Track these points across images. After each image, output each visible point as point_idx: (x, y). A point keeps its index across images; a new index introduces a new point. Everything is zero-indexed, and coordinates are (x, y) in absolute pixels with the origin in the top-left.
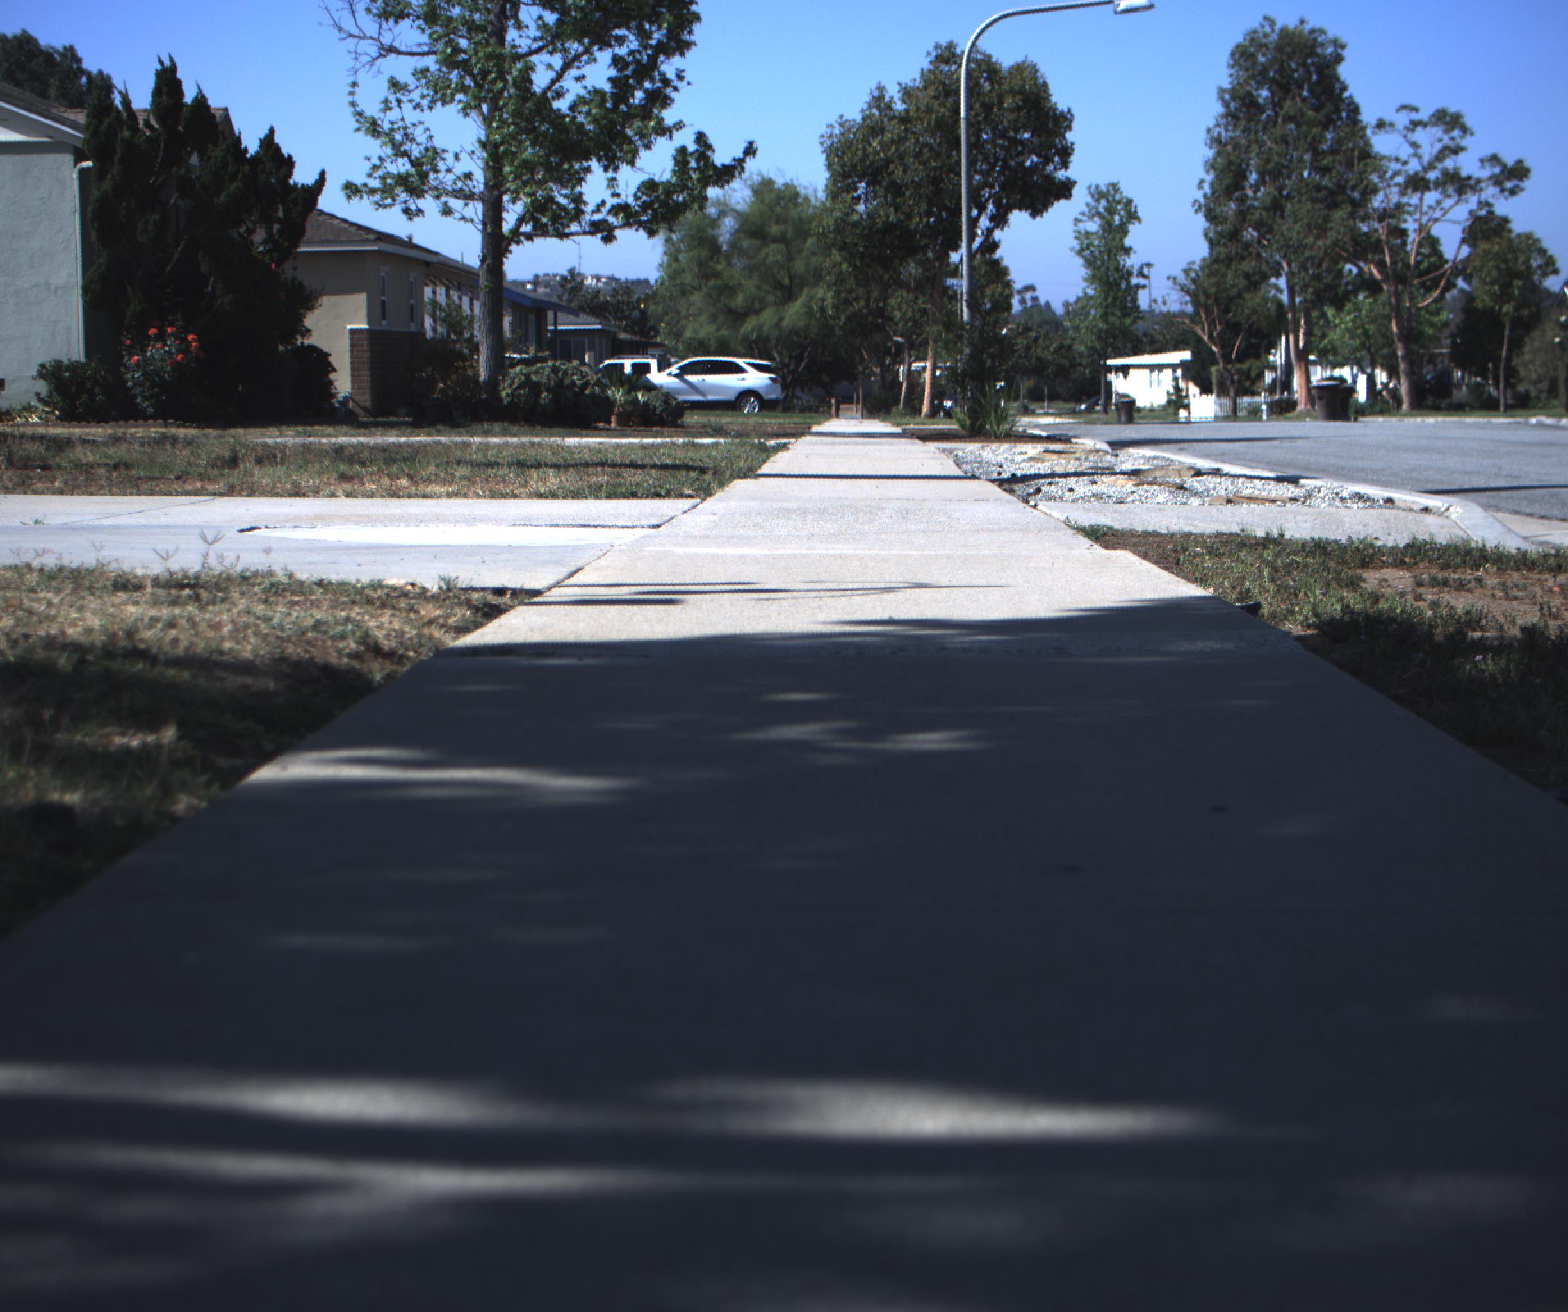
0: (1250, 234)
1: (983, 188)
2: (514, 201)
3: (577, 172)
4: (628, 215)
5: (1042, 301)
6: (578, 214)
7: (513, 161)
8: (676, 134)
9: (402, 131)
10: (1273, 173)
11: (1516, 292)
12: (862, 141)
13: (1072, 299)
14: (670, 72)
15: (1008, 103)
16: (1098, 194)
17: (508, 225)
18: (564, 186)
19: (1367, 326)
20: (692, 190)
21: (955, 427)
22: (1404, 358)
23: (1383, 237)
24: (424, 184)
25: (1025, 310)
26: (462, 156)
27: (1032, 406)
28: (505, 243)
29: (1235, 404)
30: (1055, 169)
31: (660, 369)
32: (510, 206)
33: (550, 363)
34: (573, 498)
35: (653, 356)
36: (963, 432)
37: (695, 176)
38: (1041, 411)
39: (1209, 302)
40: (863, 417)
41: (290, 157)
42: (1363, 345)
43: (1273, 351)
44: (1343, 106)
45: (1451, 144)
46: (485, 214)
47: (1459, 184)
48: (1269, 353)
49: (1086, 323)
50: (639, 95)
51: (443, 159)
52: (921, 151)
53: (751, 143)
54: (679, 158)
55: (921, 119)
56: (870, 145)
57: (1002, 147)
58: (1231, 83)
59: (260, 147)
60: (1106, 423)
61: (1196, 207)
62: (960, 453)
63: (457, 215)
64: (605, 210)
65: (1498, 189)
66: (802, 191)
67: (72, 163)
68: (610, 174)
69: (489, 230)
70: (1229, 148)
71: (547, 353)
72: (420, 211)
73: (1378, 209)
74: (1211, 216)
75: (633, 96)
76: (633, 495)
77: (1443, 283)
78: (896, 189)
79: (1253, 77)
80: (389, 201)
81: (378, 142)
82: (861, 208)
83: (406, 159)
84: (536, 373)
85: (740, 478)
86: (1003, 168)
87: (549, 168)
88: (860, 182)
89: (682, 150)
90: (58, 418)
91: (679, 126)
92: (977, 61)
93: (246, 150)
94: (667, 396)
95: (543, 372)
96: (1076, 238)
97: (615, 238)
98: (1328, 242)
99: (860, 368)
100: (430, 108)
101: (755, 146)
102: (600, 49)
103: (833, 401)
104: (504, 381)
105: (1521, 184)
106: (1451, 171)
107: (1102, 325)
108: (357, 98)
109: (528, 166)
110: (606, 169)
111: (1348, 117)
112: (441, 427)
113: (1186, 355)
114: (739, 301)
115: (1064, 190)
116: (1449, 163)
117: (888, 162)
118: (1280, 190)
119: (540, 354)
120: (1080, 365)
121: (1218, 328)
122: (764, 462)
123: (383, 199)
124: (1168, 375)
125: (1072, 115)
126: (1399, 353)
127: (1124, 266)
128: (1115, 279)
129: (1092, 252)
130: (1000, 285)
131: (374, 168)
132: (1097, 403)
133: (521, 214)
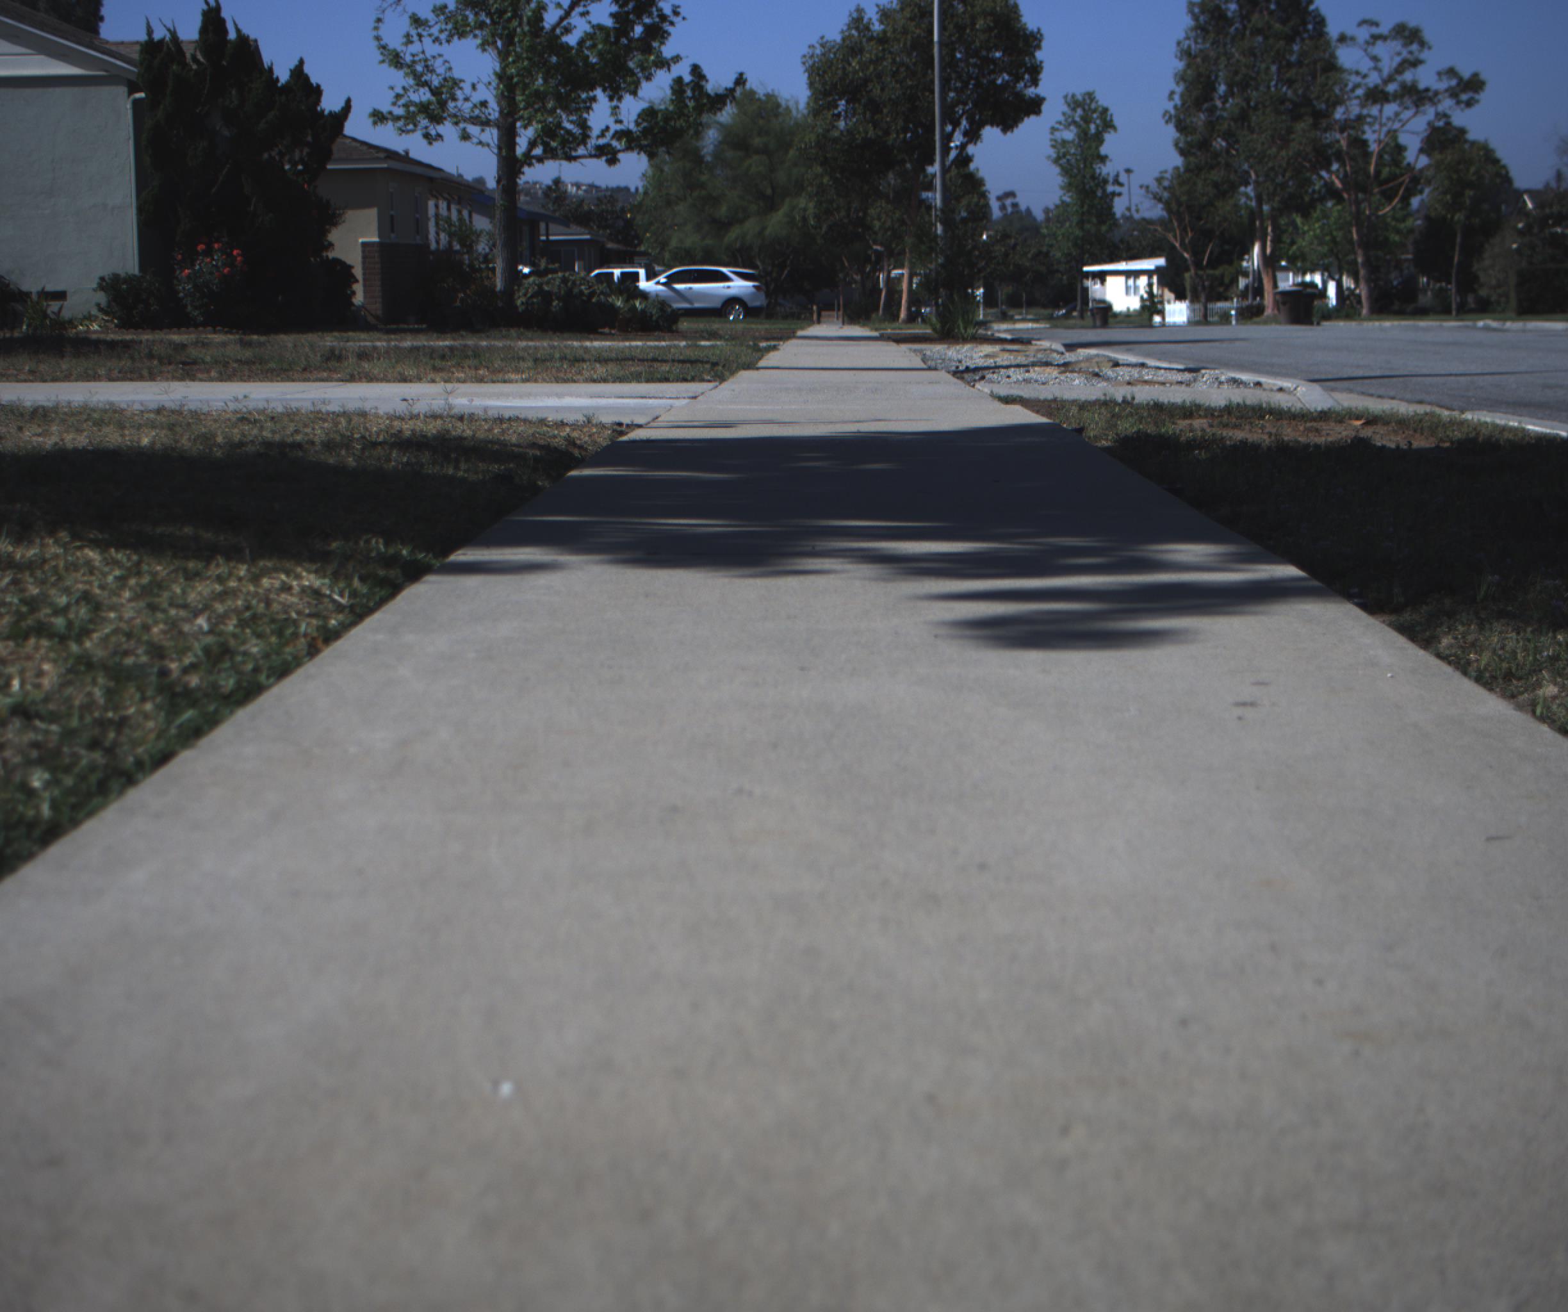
0: (1220, 143)
1: (957, 105)
2: (525, 127)
3: (584, 102)
4: (631, 140)
5: (1023, 207)
6: (585, 138)
7: (524, 90)
8: (674, 67)
9: (423, 64)
10: (1241, 84)
11: (1468, 202)
12: (842, 61)
13: (1051, 206)
14: (667, 10)
15: (980, 24)
16: (1074, 103)
17: (521, 148)
18: (570, 113)
19: (1335, 233)
20: (689, 117)
21: (929, 331)
22: (1364, 264)
23: (1345, 148)
24: (444, 111)
25: (1006, 217)
26: (480, 86)
27: (1011, 312)
28: (518, 165)
29: (1206, 308)
30: (1026, 86)
31: (648, 278)
32: (521, 131)
33: (560, 274)
34: (620, 382)
35: (641, 267)
36: (936, 336)
37: (691, 104)
38: (1020, 317)
39: (1182, 209)
40: (843, 323)
41: (318, 86)
42: (1331, 251)
43: (1246, 257)
44: (1310, 18)
45: (1409, 57)
46: (499, 140)
47: (1418, 96)
48: (1243, 260)
49: (1063, 230)
50: (638, 30)
51: (461, 88)
52: (898, 69)
53: (741, 74)
54: (676, 87)
55: (898, 40)
56: (850, 64)
57: (975, 65)
59: (291, 76)
60: (1083, 327)
61: (1167, 118)
62: (928, 353)
63: (475, 140)
64: (609, 135)
65: (1454, 101)
66: (783, 103)
67: (126, 94)
68: (615, 103)
69: (504, 153)
70: (1199, 60)
71: (557, 265)
72: (439, 137)
73: (1339, 121)
74: (1181, 127)
75: (633, 30)
76: (666, 380)
77: (1401, 192)
78: (874, 107)
80: (411, 127)
81: (401, 73)
82: (842, 124)
83: (427, 89)
84: (548, 283)
85: (744, 369)
86: (976, 86)
87: (559, 98)
88: (840, 99)
89: (679, 80)
90: (116, 326)
91: (677, 59)
93: (277, 80)
94: (661, 303)
95: (554, 282)
96: (1053, 146)
97: (619, 161)
98: (1291, 153)
99: (841, 275)
100: (448, 41)
101: (744, 77)
103: (815, 308)
104: (519, 290)
105: (1477, 97)
106: (1409, 84)
107: (1078, 232)
108: (381, 33)
109: (539, 96)
110: (611, 99)
111: (1314, 28)
112: (464, 333)
113: (1161, 261)
114: (723, 211)
115: (1034, 106)
116: (1408, 76)
117: (866, 81)
118: (1248, 100)
119: (551, 266)
120: (1057, 271)
121: (1190, 235)
122: (760, 359)
123: (405, 125)
124: (1143, 281)
125: (1041, 35)
126: (1360, 260)
127: (1100, 174)
128: (1091, 187)
129: (1068, 160)
130: (975, 196)
131: (398, 96)
132: (1074, 309)
133: (533, 138)
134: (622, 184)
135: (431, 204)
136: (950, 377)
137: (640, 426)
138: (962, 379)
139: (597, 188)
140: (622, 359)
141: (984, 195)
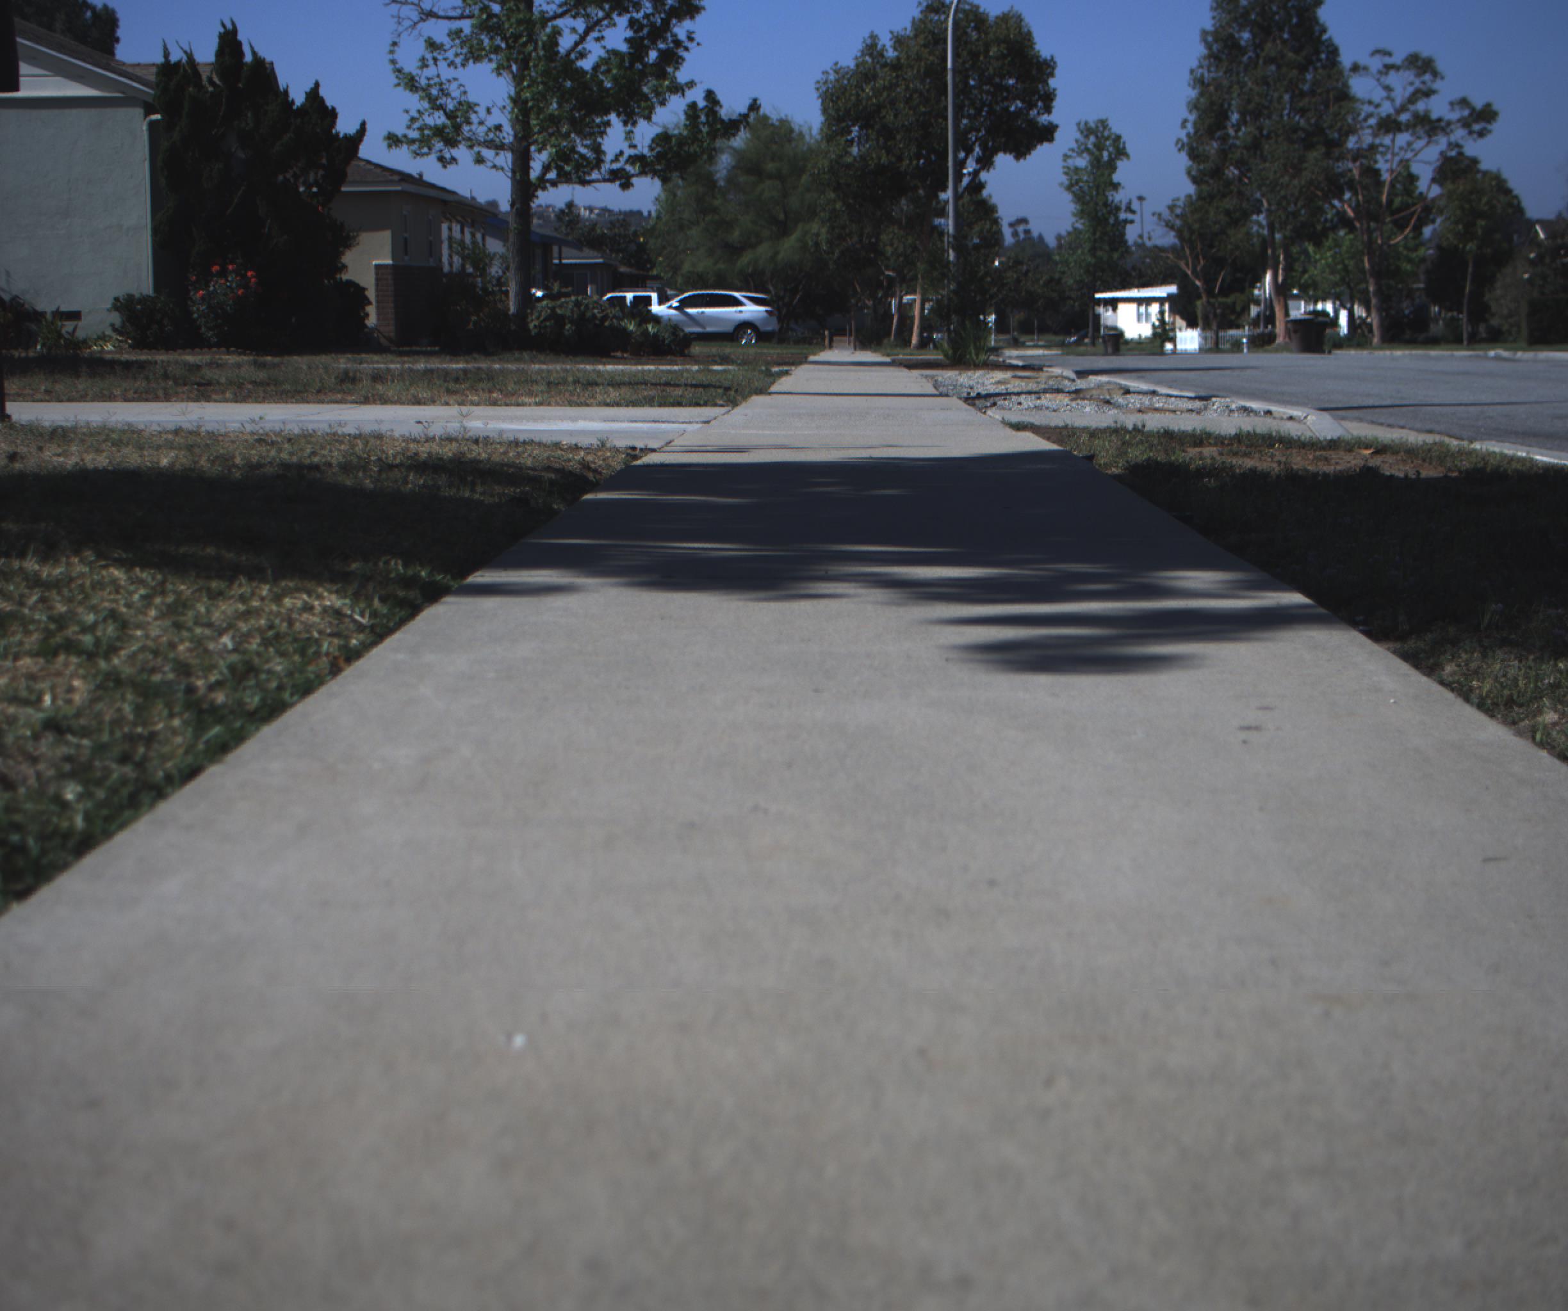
0: (1232, 172)
1: (970, 132)
2: (539, 151)
3: (599, 126)
4: (644, 165)
5: (1035, 234)
6: (599, 162)
7: (538, 114)
8: (688, 93)
9: (438, 87)
10: (1254, 113)
11: (1480, 232)
12: (856, 86)
13: (1064, 233)
14: (682, 36)
15: (994, 51)
16: (1087, 130)
17: (535, 172)
18: (584, 137)
19: (1346, 262)
20: (703, 142)
21: (941, 357)
22: (1375, 294)
23: (1357, 177)
24: (458, 135)
25: (1018, 243)
26: (494, 110)
27: (1022, 339)
28: (532, 189)
29: (1217, 336)
30: (1039, 114)
31: (661, 302)
32: (535, 155)
33: (573, 298)
35: (653, 291)
36: (948, 362)
37: (705, 129)
38: (1031, 344)
39: (1194, 237)
40: (855, 349)
41: (334, 109)
42: (1343, 279)
43: (1258, 285)
44: (1323, 48)
45: (1422, 87)
46: (514, 163)
47: (1430, 126)
48: (1254, 287)
49: (1075, 257)
50: (653, 55)
51: (476, 112)
52: (911, 95)
53: (755, 100)
54: (690, 112)
55: (912, 67)
56: (863, 90)
57: (988, 92)
58: (1214, 25)
59: (307, 99)
60: (1094, 354)
61: (1179, 145)
62: (940, 379)
63: (489, 164)
64: (623, 159)
65: (1467, 131)
66: (796, 129)
67: (142, 115)
68: (629, 127)
69: (518, 176)
70: (1212, 88)
71: (570, 289)
72: (454, 160)
73: (1351, 150)
74: (1194, 155)
75: (647, 55)
76: (678, 404)
77: (1413, 222)
78: (888, 133)
79: (1235, 19)
80: (425, 150)
81: (416, 97)
82: (855, 150)
83: (441, 112)
84: (561, 306)
85: (757, 394)
86: (989, 113)
87: (573, 122)
88: (854, 125)
89: (693, 106)
90: (131, 346)
91: (691, 84)
92: (965, 11)
93: (293, 102)
94: (674, 328)
95: (567, 306)
96: (1066, 174)
97: (632, 185)
98: (1303, 182)
99: (853, 301)
100: (463, 65)
101: (758, 102)
102: (620, 15)
103: (827, 333)
104: (532, 314)
105: (1489, 127)
106: (1422, 114)
107: (1090, 259)
108: (396, 56)
109: (554, 120)
110: (625, 123)
111: (1327, 58)
113: (1173, 289)
114: (735, 235)
115: (1047, 133)
116: (1420, 106)
117: (880, 107)
118: (1260, 129)
119: (564, 290)
120: (1069, 298)
121: (1202, 262)
122: (772, 383)
123: (420, 148)
124: (1155, 308)
125: (1055, 63)
126: (1371, 289)
127: (1113, 201)
128: (1103, 214)
129: (1081, 187)
130: (988, 222)
131: (413, 120)
132: (1086, 336)
133: (547, 162)
134: (635, 208)
135: (445, 227)
136: (961, 403)
137: (653, 450)
138: (974, 405)
139: (610, 211)
140: (634, 383)
141: (996, 222)
